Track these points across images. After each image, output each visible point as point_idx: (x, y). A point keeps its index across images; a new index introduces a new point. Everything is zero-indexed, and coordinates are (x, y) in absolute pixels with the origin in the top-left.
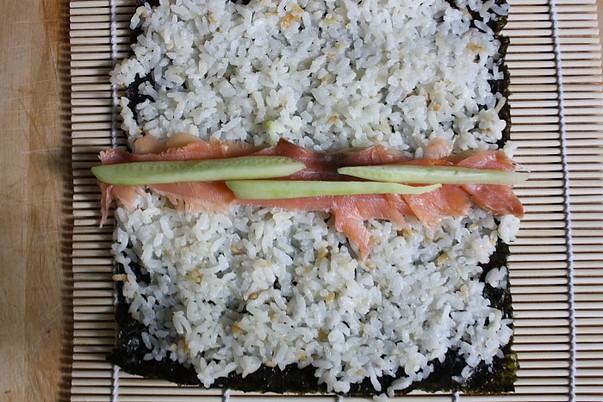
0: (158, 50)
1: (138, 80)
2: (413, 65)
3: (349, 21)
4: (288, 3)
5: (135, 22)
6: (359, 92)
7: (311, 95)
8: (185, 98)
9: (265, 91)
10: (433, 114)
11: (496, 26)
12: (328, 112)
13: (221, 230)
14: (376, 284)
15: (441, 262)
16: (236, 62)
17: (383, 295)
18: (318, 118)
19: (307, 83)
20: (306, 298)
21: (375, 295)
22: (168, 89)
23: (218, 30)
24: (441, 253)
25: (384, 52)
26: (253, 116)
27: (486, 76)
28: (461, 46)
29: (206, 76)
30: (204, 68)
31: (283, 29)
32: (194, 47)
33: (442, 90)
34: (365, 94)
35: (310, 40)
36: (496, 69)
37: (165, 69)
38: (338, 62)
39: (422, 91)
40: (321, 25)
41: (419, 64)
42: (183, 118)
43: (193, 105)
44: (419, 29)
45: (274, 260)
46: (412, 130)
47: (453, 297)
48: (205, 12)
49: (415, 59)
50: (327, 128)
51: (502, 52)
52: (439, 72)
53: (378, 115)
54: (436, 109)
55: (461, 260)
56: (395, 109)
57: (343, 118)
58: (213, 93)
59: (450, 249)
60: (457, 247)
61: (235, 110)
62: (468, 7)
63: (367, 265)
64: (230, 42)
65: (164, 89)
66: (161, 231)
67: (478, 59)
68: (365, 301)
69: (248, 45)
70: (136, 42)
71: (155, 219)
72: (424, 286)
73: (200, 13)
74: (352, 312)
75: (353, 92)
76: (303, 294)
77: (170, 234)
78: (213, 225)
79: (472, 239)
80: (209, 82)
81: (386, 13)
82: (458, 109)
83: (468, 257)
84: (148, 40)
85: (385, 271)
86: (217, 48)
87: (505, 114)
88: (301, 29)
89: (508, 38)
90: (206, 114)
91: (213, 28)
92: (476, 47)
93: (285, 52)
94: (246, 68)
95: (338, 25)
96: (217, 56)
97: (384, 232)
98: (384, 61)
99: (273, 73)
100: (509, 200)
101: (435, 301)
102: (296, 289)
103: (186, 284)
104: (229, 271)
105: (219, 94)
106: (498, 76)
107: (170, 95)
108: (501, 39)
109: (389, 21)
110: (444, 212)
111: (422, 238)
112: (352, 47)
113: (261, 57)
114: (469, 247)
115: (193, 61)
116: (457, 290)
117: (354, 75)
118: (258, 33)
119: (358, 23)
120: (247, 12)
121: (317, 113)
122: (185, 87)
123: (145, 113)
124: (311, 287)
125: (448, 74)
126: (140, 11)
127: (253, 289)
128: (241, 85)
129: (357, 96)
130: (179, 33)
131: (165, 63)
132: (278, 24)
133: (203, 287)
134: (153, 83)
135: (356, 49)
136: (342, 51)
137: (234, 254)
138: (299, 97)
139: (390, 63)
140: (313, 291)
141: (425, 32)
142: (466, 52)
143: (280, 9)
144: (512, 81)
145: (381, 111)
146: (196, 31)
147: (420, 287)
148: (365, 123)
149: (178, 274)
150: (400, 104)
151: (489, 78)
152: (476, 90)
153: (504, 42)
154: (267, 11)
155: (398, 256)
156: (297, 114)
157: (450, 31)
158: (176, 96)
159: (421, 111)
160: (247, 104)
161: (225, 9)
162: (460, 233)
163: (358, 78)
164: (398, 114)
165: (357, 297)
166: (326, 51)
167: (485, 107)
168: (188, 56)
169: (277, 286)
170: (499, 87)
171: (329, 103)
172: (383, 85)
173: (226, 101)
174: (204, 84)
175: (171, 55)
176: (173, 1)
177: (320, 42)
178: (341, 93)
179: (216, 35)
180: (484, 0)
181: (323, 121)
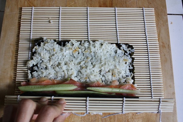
0: (40, 58)
1: (34, 66)
2: (108, 64)
3: (91, 52)
4: (75, 47)
5: (34, 50)
6: (93, 71)
7: (80, 72)
8: (46, 71)
9: (68, 70)
11: (131, 55)
12: (85, 76)
16: (60, 62)
18: (82, 78)
19: (79, 68)
22: (41, 68)
23: (56, 53)
25: (101, 60)
26: (64, 77)
27: (128, 68)
28: (121, 59)
29: (52, 65)
30: (51, 63)
31: (74, 53)
32: (49, 57)
33: (116, 71)
34: (95, 72)
35: (81, 57)
36: (131, 66)
37: (41, 63)
38: (88, 62)
39: (111, 71)
40: (84, 53)
41: (110, 64)
43: (48, 73)
46: (107, 82)
48: (53, 48)
49: (109, 63)
50: (84, 81)
51: (133, 61)
52: (115, 66)
54: (114, 76)
56: (103, 76)
57: (89, 78)
58: (53, 70)
61: (59, 75)
62: (124, 49)
64: (59, 57)
65: (40, 68)
67: (126, 63)
69: (64, 57)
70: (34, 55)
73: (51, 49)
75: (92, 71)
80: (53, 67)
81: (102, 50)
82: (120, 76)
84: (37, 55)
86: (55, 58)
87: (133, 78)
88: (78, 53)
89: (134, 58)
90: (51, 76)
91: (55, 52)
92: (126, 60)
93: (74, 60)
94: (63, 64)
95: (88, 53)
96: (55, 60)
98: (101, 63)
99: (70, 65)
105: (55, 71)
106: (131, 68)
107: (41, 70)
109: (102, 52)
112: (92, 59)
113: (67, 61)
115: (48, 61)
117: (92, 66)
118: (67, 54)
119: (94, 52)
120: (64, 48)
121: (82, 77)
122: (46, 68)
123: (34, 75)
125: (118, 67)
126: (35, 47)
128: (61, 68)
129: (93, 72)
130: (45, 53)
131: (41, 61)
132: (72, 52)
134: (37, 67)
135: (93, 59)
136: (89, 60)
138: (77, 72)
139: (102, 63)
141: (112, 55)
142: (123, 61)
143: (73, 48)
144: (135, 69)
145: (99, 76)
146: (50, 53)
148: (95, 79)
151: (129, 68)
152: (125, 71)
153: (133, 59)
154: (69, 48)
156: (76, 77)
157: (119, 55)
158: (43, 71)
159: (110, 77)
160: (63, 73)
161: (58, 48)
163: (93, 67)
164: (104, 77)
166: (85, 60)
167: (128, 76)
168: (47, 60)
170: (132, 71)
171: (85, 74)
172: (100, 69)
173: (57, 72)
174: (51, 68)
175: (43, 59)
176: (44, 45)
177: (83, 57)
178: (88, 71)
179: (55, 54)
180: (128, 48)
181: (83, 79)
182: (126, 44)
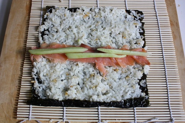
0: (51, 23)
1: (45, 30)
2: (119, 27)
3: (102, 16)
4: (86, 12)
5: (45, 16)
6: (104, 33)
7: (91, 34)
8: (56, 34)
9: (78, 33)
10: (124, 39)
11: (141, 20)
12: (95, 38)
13: (63, 68)
14: (108, 84)
15: (127, 78)
16: (71, 26)
17: (110, 88)
19: (90, 31)
20: (87, 88)
21: (107, 87)
24: (127, 76)
25: (111, 24)
26: (75, 39)
28: (132, 23)
29: (63, 29)
30: (62, 27)
31: (84, 18)
32: (60, 22)
33: (126, 33)
34: (106, 34)
35: (91, 21)
36: (141, 30)
37: (52, 27)
38: (98, 26)
39: (121, 33)
40: (94, 17)
41: (120, 27)
42: (55, 39)
43: (58, 36)
44: (120, 19)
45: (78, 77)
46: (118, 43)
47: (131, 89)
48: (64, 14)
49: (119, 25)
50: (95, 42)
51: (143, 26)
52: (125, 29)
53: (109, 39)
54: (125, 38)
55: (133, 78)
56: (114, 38)
57: (99, 39)
58: (64, 33)
59: (129, 75)
60: (131, 74)
61: (70, 37)
62: (133, 15)
63: (105, 79)
64: (70, 21)
66: (46, 68)
67: (136, 27)
68: (104, 89)
69: (74, 22)
71: (45, 65)
72: (122, 85)
73: (62, 14)
74: (100, 92)
75: (102, 33)
76: (86, 87)
77: (49, 69)
78: (61, 67)
79: (136, 72)
80: (63, 30)
81: (112, 15)
82: (131, 37)
83: (135, 77)
84: (48, 21)
85: (110, 80)
86: (66, 22)
87: (144, 40)
88: (89, 19)
89: (144, 22)
90: (62, 38)
92: (136, 24)
93: (84, 24)
94: (74, 27)
95: (99, 18)
96: (66, 24)
97: (110, 70)
98: (111, 26)
99: (81, 28)
100: (146, 61)
101: (125, 89)
102: (84, 85)
103: (52, 83)
104: (65, 79)
105: (66, 34)
106: (142, 31)
107: (52, 33)
108: (142, 23)
110: (127, 64)
111: (121, 72)
112: (102, 23)
113: (78, 25)
114: (135, 74)
115: (59, 25)
116: (132, 86)
117: (103, 29)
118: (78, 19)
119: (104, 17)
120: (75, 14)
121: (92, 38)
122: (57, 32)
123: (45, 38)
124: (88, 84)
125: (128, 29)
126: (47, 14)
127: (72, 85)
128: (72, 31)
130: (57, 19)
132: (83, 17)
133: (57, 84)
134: (48, 31)
136: (100, 23)
137: (66, 75)
138: (87, 34)
139: (113, 26)
140: (89, 85)
141: (122, 20)
143: (83, 13)
144: (145, 33)
145: (110, 38)
146: (61, 19)
147: (121, 85)
148: (105, 41)
149: (50, 80)
150: (115, 37)
151: (139, 31)
152: (136, 34)
153: (143, 24)
154: (80, 14)
155: (114, 76)
156: (87, 38)
157: (129, 20)
158: (54, 34)
159: (121, 39)
160: (73, 36)
161: (69, 13)
162: (132, 70)
165: (102, 87)
166: (95, 24)
168: (58, 24)
169: (78, 84)
170: (142, 34)
171: (95, 36)
172: (110, 32)
173: (68, 35)
174: (62, 31)
175: (54, 24)
176: (56, 11)
177: (93, 22)
178: (99, 33)
179: (66, 19)
180: (137, 14)
181: (94, 40)
182: (136, 11)
